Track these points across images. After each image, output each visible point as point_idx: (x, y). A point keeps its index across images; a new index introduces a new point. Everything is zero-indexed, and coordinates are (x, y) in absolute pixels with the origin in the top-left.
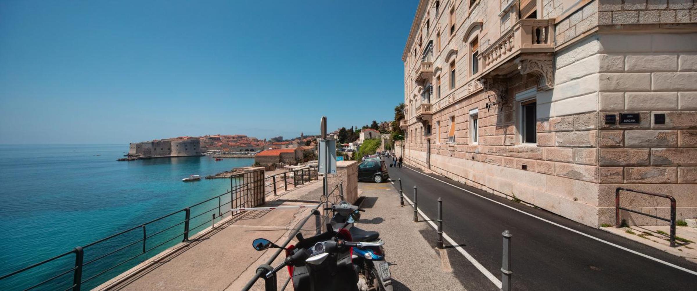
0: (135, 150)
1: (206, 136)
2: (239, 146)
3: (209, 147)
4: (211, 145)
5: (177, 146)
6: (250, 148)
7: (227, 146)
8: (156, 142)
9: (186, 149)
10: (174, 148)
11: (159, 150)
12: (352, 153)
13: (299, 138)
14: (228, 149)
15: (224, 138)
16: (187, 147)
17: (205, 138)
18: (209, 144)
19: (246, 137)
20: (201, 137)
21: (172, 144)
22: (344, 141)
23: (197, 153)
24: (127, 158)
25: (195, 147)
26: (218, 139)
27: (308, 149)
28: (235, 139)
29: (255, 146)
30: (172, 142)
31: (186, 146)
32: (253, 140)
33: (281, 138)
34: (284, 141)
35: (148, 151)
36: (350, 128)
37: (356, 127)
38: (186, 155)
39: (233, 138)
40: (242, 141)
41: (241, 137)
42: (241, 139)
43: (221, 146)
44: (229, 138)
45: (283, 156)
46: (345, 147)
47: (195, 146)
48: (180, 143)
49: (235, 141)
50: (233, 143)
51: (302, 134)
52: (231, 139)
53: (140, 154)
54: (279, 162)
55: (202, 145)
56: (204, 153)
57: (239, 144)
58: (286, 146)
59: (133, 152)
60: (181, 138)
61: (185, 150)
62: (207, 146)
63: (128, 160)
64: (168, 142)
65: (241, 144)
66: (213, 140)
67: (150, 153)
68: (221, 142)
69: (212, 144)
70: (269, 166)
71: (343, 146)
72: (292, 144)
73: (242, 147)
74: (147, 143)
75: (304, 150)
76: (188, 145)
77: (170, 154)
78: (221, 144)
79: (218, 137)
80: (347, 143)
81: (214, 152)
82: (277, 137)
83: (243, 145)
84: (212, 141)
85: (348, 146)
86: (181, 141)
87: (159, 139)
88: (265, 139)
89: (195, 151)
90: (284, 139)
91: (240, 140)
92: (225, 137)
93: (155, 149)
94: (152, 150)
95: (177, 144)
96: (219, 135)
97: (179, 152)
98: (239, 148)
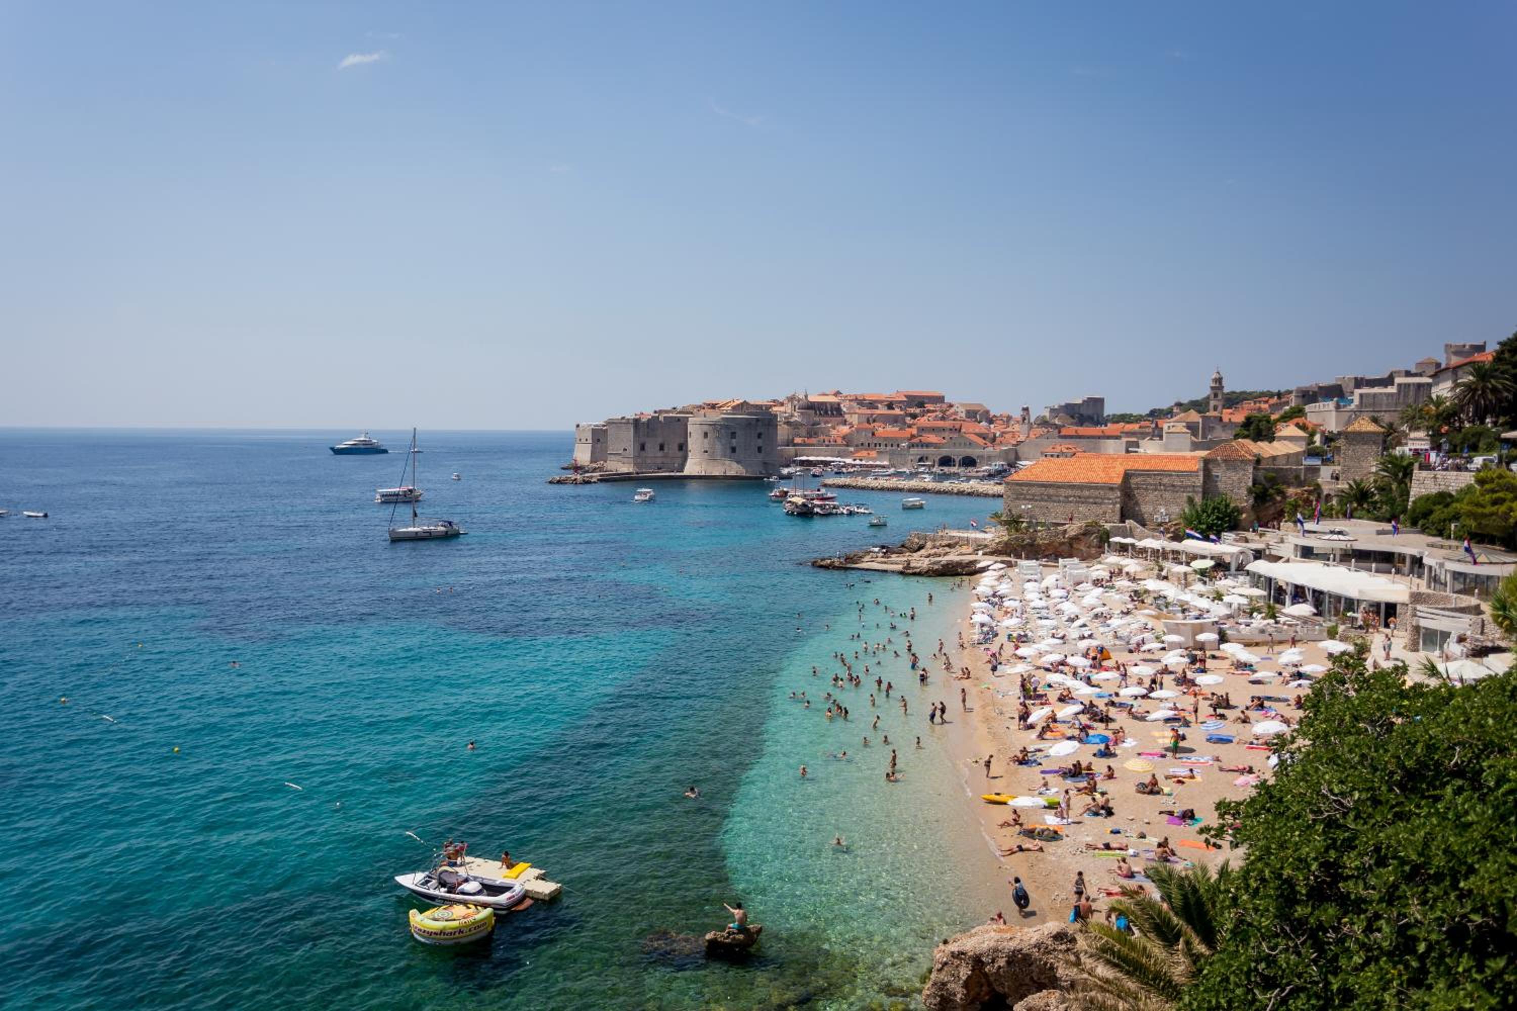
1: (791, 399)
2: (916, 441)
4: (809, 437)
5: (706, 435)
6: (958, 453)
7: (867, 442)
9: (734, 450)
10: (694, 442)
11: (653, 447)
14: (874, 454)
15: (854, 405)
16: (733, 443)
17: (788, 408)
18: (803, 431)
19: (940, 399)
20: (777, 403)
21: (690, 428)
23: (768, 463)
24: (568, 474)
25: (760, 442)
26: (835, 411)
28: (897, 411)
29: (981, 441)
30: (690, 420)
31: (733, 435)
32: (972, 414)
38: (733, 473)
39: (890, 406)
40: (923, 421)
41: (919, 402)
43: (848, 440)
44: (872, 405)
47: (759, 436)
48: (713, 425)
49: (896, 420)
50: (891, 430)
52: (882, 410)
55: (783, 432)
57: (914, 431)
61: (729, 451)
62: (801, 440)
63: (575, 483)
64: (679, 419)
65: (922, 430)
66: (815, 413)
67: (633, 462)
68: (845, 423)
69: (812, 431)
73: (928, 445)
74: (622, 423)
76: (739, 433)
77: (685, 465)
78: (845, 429)
79: (833, 400)
81: (827, 463)
83: (932, 438)
84: (817, 419)
86: (715, 416)
88: (1026, 410)
89: (762, 459)
91: (914, 416)
92: (861, 402)
93: (645, 448)
94: (636, 448)
95: (706, 428)
96: (837, 394)
97: (711, 460)
98: (916, 451)
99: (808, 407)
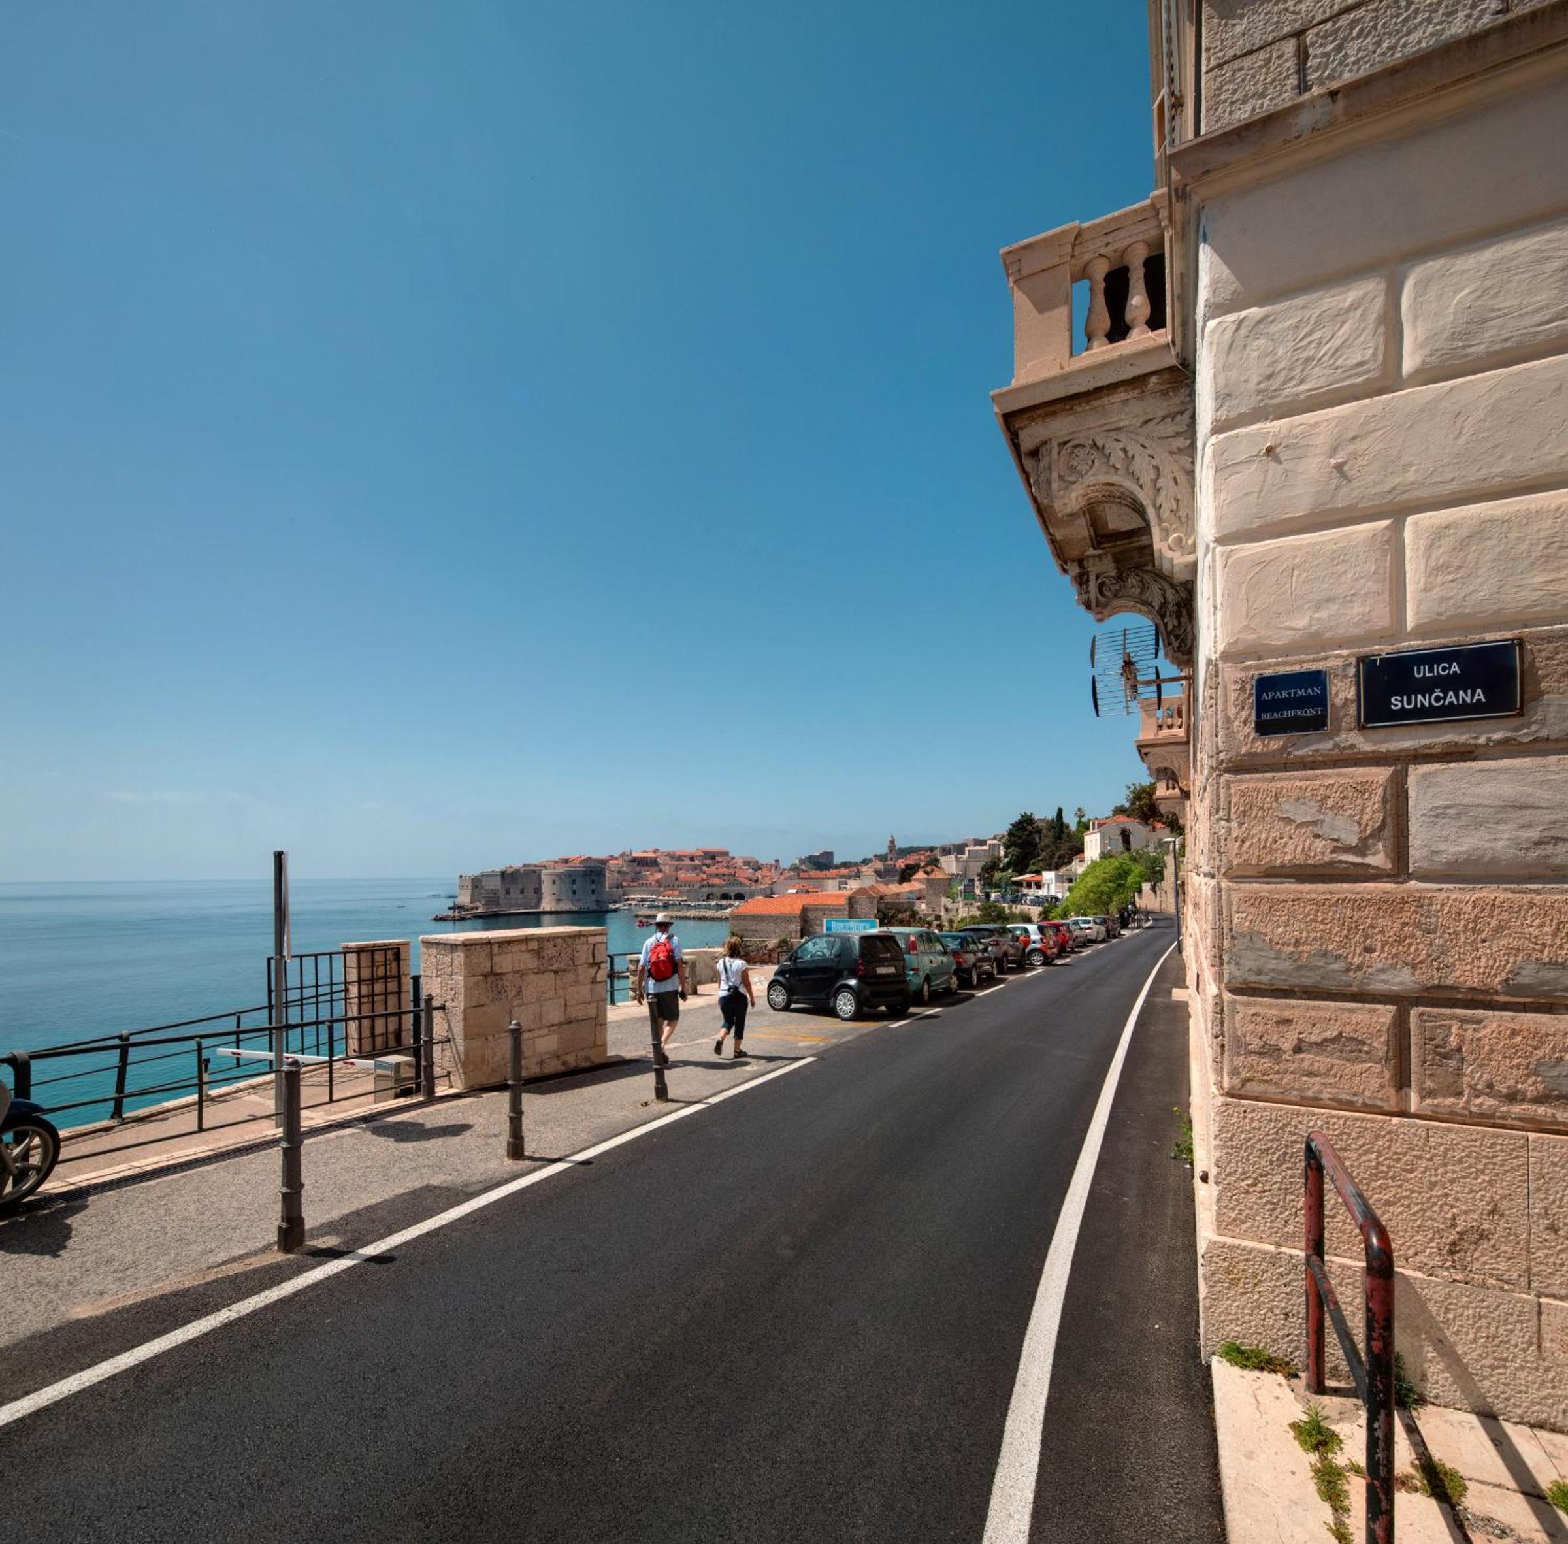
0: (469, 892)
1: (623, 855)
2: (703, 883)
3: (628, 886)
4: (633, 881)
5: (554, 882)
6: (733, 891)
7: (673, 884)
8: (509, 871)
9: (574, 892)
10: (547, 888)
11: (515, 894)
12: (1040, 909)
13: (882, 858)
14: (677, 892)
15: (668, 858)
16: (574, 887)
17: (620, 861)
18: (629, 878)
19: (726, 854)
20: (612, 857)
21: (543, 877)
22: (1027, 866)
23: (597, 901)
24: (450, 913)
25: (593, 887)
26: (651, 863)
27: (898, 894)
28: (697, 862)
29: (747, 882)
30: (544, 872)
31: (574, 882)
32: (746, 864)
33: (829, 855)
34: (837, 867)
35: (493, 899)
36: (1051, 815)
37: (1079, 810)
38: (575, 909)
39: (692, 859)
40: (713, 870)
41: (712, 856)
42: (711, 862)
43: (659, 883)
44: (680, 858)
45: (811, 915)
46: (1029, 885)
47: (593, 882)
48: (559, 875)
49: (695, 868)
50: (691, 875)
51: (892, 842)
52: (687, 862)
53: (478, 904)
54: (799, 935)
55: (610, 879)
56: (616, 902)
57: (704, 876)
58: (841, 883)
59: (465, 899)
60: (566, 861)
61: (570, 893)
62: (625, 884)
63: (454, 919)
64: (534, 872)
65: (710, 876)
66: (639, 865)
67: (498, 904)
68: (661, 871)
69: (636, 877)
70: (770, 947)
71: (1019, 884)
72: (858, 876)
73: (713, 886)
74: (492, 875)
75: (882, 898)
76: (578, 880)
77: (538, 905)
78: (659, 876)
79: (652, 855)
80: (1038, 872)
81: (643, 900)
82: (818, 854)
83: (716, 881)
84: (638, 869)
85: (1039, 885)
86: (562, 869)
87: (517, 864)
88: (777, 861)
89: (594, 897)
90: (837, 860)
91: (708, 866)
92: (672, 856)
93: (508, 892)
94: (502, 894)
95: (554, 877)
96: (655, 851)
97: (559, 900)
98: (705, 890)
99: (634, 860)
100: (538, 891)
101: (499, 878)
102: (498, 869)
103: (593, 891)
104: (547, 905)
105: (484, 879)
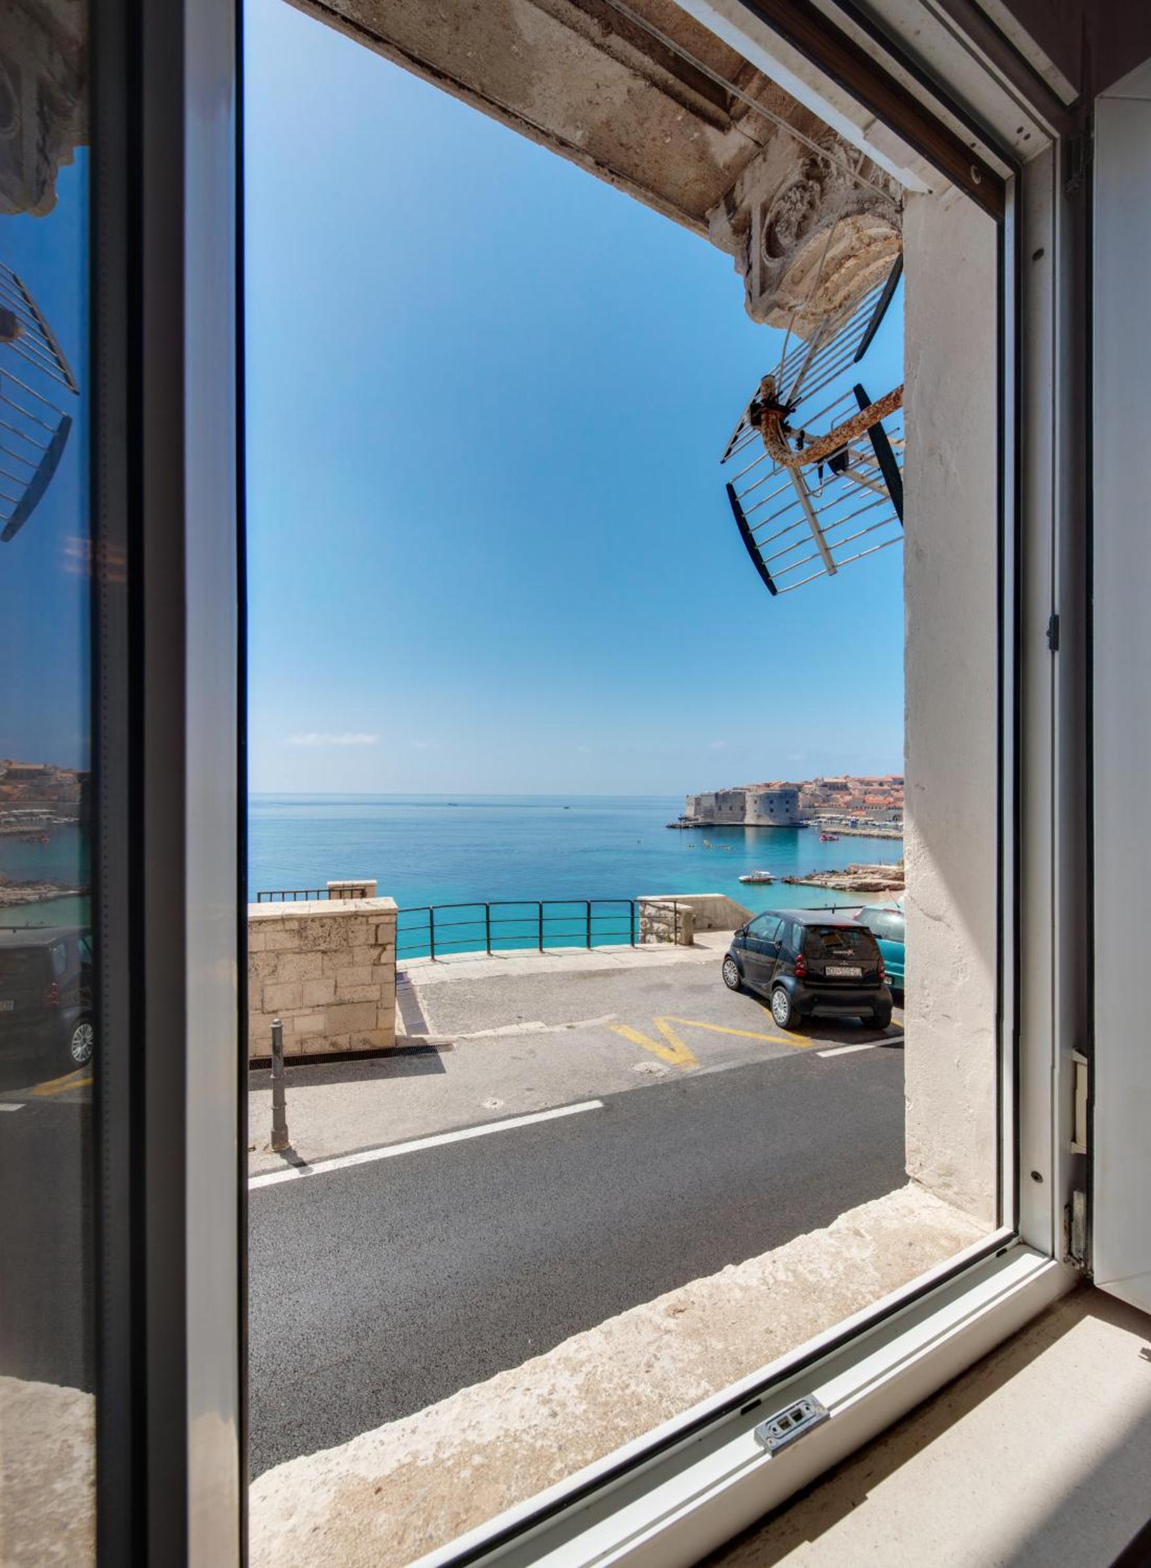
0: (693, 808)
1: (816, 781)
2: (892, 806)
3: (820, 807)
4: (824, 802)
5: (756, 802)
7: (862, 806)
8: (721, 793)
9: (772, 810)
10: (750, 806)
11: (725, 809)
14: (864, 813)
15: (858, 783)
16: (772, 806)
17: (814, 786)
18: (820, 799)
20: (806, 783)
21: (747, 798)
23: (791, 818)
24: (678, 822)
25: (787, 806)
26: (843, 788)
28: (886, 787)
30: (748, 794)
31: (772, 802)
35: (709, 813)
38: (771, 823)
39: (881, 784)
42: (900, 787)
43: (848, 805)
44: (869, 783)
47: (787, 802)
48: (760, 796)
49: (884, 792)
50: (880, 799)
52: (876, 786)
53: (698, 816)
55: (803, 800)
56: (808, 819)
57: (891, 800)
59: (690, 812)
60: (768, 785)
61: (769, 812)
62: (816, 805)
63: (680, 827)
64: (740, 793)
65: (897, 799)
66: (830, 789)
67: (712, 817)
68: (850, 794)
69: (827, 799)
74: (708, 795)
76: (775, 801)
77: (743, 819)
78: (848, 798)
79: (844, 781)
81: (831, 818)
84: (829, 792)
86: (762, 792)
87: (728, 788)
89: (788, 815)
91: (897, 791)
92: (862, 782)
93: (720, 809)
94: (716, 809)
95: (756, 798)
96: (847, 778)
97: (759, 816)
98: (891, 811)
99: (825, 785)
100: (743, 808)
101: (714, 798)
102: (713, 792)
103: (787, 810)
104: (749, 819)
105: (703, 798)
